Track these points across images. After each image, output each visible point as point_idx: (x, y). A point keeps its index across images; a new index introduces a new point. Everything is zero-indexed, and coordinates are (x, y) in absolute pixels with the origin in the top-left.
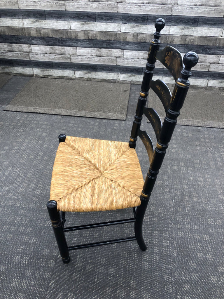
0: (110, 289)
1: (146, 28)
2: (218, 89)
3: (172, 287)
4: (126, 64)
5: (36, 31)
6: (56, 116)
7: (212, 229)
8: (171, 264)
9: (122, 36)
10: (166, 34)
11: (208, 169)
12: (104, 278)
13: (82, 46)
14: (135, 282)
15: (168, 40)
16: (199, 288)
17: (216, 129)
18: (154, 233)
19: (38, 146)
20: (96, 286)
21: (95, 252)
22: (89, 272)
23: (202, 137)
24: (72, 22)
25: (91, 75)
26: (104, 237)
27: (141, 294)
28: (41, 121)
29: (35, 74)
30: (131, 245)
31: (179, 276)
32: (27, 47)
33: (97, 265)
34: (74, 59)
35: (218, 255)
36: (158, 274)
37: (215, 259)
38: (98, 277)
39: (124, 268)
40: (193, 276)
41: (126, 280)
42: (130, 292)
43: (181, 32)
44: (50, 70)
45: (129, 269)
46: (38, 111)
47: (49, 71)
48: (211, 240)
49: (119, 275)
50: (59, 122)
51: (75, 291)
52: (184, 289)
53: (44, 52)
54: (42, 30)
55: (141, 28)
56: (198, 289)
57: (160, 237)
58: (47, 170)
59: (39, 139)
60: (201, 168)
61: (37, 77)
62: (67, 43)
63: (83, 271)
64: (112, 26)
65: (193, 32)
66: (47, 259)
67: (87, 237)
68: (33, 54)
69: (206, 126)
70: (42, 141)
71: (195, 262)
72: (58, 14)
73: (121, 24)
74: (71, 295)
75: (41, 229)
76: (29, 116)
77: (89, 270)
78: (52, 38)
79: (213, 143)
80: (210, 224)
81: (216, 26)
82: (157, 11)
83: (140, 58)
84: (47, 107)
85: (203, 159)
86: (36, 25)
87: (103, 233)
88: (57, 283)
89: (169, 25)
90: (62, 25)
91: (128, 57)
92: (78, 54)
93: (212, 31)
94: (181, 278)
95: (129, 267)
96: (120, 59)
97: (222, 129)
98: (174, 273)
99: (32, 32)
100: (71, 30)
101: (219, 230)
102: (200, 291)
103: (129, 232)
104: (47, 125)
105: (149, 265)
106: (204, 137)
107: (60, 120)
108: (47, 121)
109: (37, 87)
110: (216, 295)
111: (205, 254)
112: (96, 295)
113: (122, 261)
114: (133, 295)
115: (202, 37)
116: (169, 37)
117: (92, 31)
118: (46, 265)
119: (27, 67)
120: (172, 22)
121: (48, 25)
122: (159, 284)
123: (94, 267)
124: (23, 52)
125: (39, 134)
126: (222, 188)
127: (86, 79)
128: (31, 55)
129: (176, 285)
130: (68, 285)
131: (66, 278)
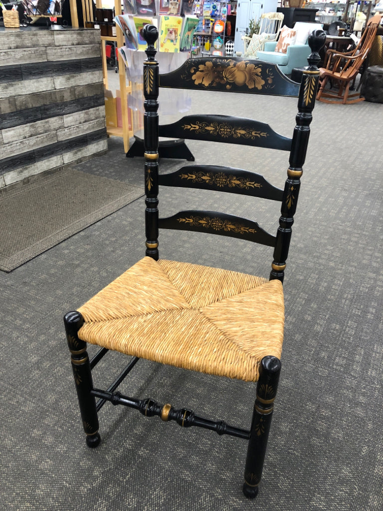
0: (313, 438)
12: (295, 441)
14: (308, 404)
20: (306, 456)
22: (280, 460)
27: (326, 403)
38: (292, 449)
42: (322, 415)
49: (294, 420)
51: (309, 492)
52: (325, 358)
63: (278, 469)
77: (276, 458)
83: (27, 135)
91: (10, 140)
105: (287, 379)
112: (320, 461)
114: (327, 413)
122: (315, 379)
129: (320, 363)
130: (297, 503)
131: (284, 503)
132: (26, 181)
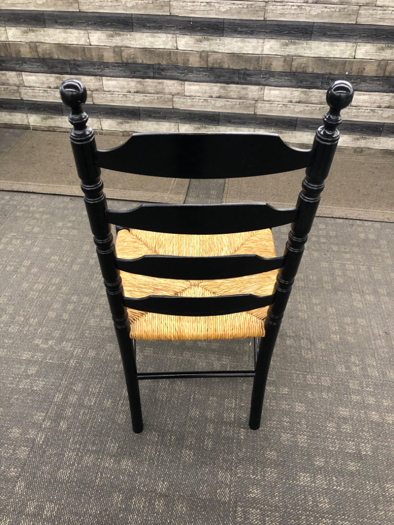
0: (121, 495)
1: (222, 42)
2: (352, 151)
3: (231, 491)
4: (191, 107)
5: (30, 47)
6: (61, 198)
7: (312, 393)
8: (232, 453)
9: (181, 58)
10: (257, 53)
11: (317, 289)
12: (112, 477)
13: (111, 74)
14: (166, 483)
15: (260, 63)
16: (277, 494)
17: (341, 221)
18: (209, 400)
19: (24, 249)
20: (97, 491)
21: (101, 433)
22: (86, 467)
23: (314, 234)
24: (93, 31)
25: (130, 127)
26: (121, 407)
27: (174, 505)
28: (33, 206)
29: (31, 124)
30: (166, 421)
31: (244, 473)
32: (16, 77)
33: (102, 456)
34: (99, 98)
35: (317, 437)
36: (207, 470)
37: (311, 444)
38: (102, 475)
39: (150, 460)
40: (269, 473)
41: (150, 481)
42: (155, 501)
43: (282, 49)
44: (58, 117)
45: (157, 462)
46: (30, 189)
47: (57, 120)
48: (308, 411)
49: (139, 472)
50: (65, 208)
51: (59, 500)
52: (251, 495)
53: (45, 86)
54: (39, 45)
55: (213, 42)
56: (274, 496)
57: (220, 406)
58: (33, 291)
59: (27, 237)
60: (305, 287)
61: (36, 129)
62: (85, 70)
64: (161, 39)
65: (305, 49)
66: (15, 446)
67: (91, 406)
68: (26, 88)
69: (324, 216)
70: (31, 240)
71: (276, 450)
72: (66, 18)
73: (178, 35)
74: (50, 507)
75: (12, 393)
76: (14, 197)
77: (88, 463)
78: (58, 61)
79: (332, 243)
80: (310, 385)
81: (343, 40)
82: (239, 13)
83: (214, 95)
84: (48, 182)
85: (310, 272)
86: (29, 37)
87: (120, 400)
88: (28, 485)
89: (261, 37)
90: (74, 37)
91: (193, 94)
92: (105, 89)
93: (337, 48)
94: (248, 477)
95: (158, 459)
96: (180, 98)
97: (351, 221)
98: (236, 468)
99: (22, 50)
100: (90, 45)
101: (325, 395)
102: (277, 498)
103: (167, 397)
104: (43, 213)
105: (194, 455)
106: (318, 233)
107: (68, 204)
108: (45, 207)
109: (33, 147)
110: (305, 507)
111: (295, 435)
113: (148, 447)
114: (160, 507)
115: (319, 60)
116: (262, 59)
117: (127, 47)
118: (12, 455)
119: (17, 112)
120: (267, 32)
121: (49, 38)
122: (207, 487)
123: (97, 459)
124: (8, 84)
125: (27, 229)
126: (338, 322)
127: (121, 134)
128: (23, 90)
129: (237, 488)
130: (46, 490)
131: (44, 478)
132: (359, 151)
